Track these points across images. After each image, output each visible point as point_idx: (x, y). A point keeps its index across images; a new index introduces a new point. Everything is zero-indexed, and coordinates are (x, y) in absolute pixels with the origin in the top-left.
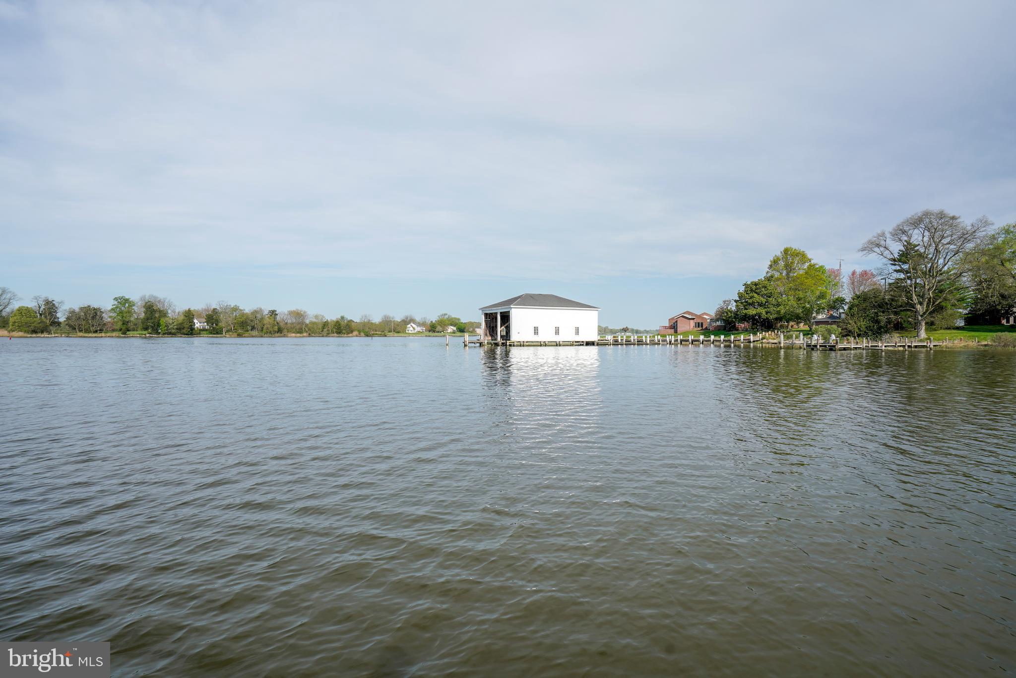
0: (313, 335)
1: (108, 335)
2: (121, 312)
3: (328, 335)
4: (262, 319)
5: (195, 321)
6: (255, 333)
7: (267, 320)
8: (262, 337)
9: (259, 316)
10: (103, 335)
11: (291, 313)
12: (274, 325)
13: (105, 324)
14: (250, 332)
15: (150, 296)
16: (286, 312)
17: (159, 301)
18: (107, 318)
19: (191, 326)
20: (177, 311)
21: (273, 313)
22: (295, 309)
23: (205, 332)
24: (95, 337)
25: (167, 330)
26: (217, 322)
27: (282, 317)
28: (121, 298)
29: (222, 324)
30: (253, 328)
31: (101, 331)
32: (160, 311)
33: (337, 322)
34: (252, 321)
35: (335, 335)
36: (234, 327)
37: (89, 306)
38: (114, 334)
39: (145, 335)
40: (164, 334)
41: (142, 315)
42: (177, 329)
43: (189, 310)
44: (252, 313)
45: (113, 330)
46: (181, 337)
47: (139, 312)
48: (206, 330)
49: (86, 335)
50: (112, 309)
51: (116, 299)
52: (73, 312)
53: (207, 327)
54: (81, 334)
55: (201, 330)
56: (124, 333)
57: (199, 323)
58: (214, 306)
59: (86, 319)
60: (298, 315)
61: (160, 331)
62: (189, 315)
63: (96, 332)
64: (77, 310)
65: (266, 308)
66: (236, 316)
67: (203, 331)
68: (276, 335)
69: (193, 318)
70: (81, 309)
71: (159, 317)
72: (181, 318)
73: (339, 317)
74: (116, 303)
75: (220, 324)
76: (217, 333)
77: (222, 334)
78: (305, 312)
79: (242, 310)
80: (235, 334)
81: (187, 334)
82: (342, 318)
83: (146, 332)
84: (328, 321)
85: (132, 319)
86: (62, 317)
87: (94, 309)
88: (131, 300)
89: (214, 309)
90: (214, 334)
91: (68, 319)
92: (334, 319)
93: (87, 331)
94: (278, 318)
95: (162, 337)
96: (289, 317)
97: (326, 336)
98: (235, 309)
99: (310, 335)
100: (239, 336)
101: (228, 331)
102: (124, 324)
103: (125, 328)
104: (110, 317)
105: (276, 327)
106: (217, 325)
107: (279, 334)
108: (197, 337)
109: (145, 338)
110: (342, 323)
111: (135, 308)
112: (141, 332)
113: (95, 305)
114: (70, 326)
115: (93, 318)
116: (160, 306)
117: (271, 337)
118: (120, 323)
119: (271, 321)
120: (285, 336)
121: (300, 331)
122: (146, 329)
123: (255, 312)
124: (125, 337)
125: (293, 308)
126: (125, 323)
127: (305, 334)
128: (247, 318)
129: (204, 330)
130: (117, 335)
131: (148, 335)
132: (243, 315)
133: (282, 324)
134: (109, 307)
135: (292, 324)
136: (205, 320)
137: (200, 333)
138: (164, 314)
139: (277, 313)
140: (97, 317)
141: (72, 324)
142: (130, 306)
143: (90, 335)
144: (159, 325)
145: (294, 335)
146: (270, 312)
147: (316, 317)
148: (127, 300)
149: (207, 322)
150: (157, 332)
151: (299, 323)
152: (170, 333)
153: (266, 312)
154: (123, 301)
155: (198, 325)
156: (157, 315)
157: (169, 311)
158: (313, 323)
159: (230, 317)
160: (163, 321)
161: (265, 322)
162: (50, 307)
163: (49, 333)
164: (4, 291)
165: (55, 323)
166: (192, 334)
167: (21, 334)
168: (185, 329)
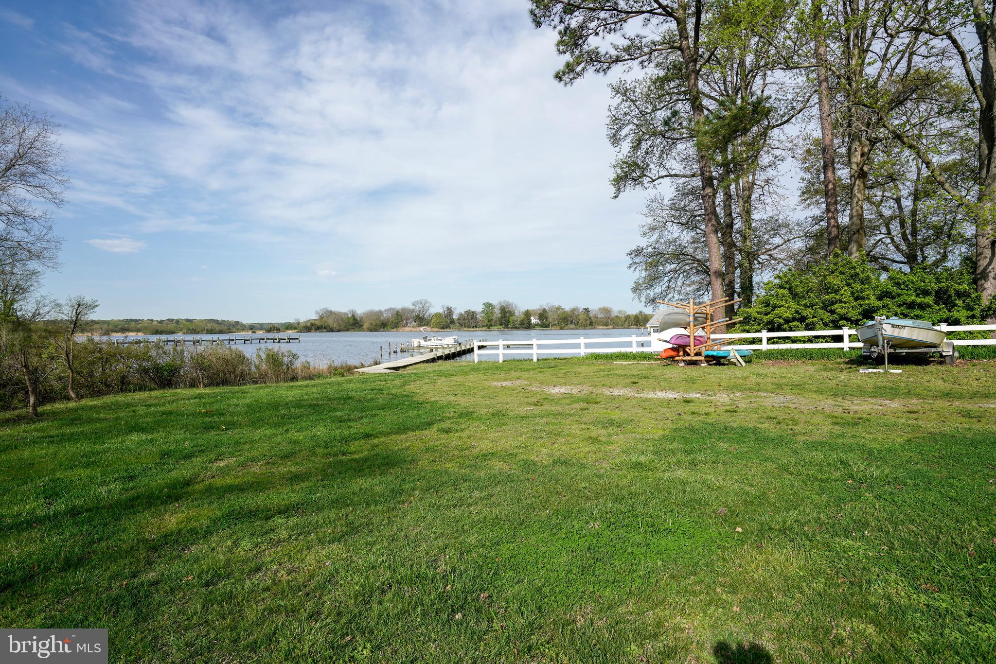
0: (617, 327)
1: (480, 329)
2: (487, 313)
4: (578, 315)
5: (533, 318)
6: (572, 326)
7: (582, 316)
8: (578, 329)
9: (576, 313)
10: (477, 329)
11: (600, 309)
12: (586, 320)
13: (478, 322)
14: (569, 325)
16: (597, 309)
17: (509, 305)
18: (479, 318)
19: (529, 322)
20: (520, 311)
21: (587, 310)
22: (603, 306)
23: (538, 326)
25: (514, 325)
26: (546, 318)
27: (593, 313)
28: (488, 303)
29: (550, 320)
30: (572, 322)
31: (476, 326)
32: (510, 312)
33: (636, 316)
34: (571, 317)
36: (558, 322)
37: (469, 310)
38: (483, 329)
39: (501, 329)
40: (512, 328)
41: (499, 315)
42: (520, 324)
43: (528, 311)
44: (571, 311)
45: (483, 326)
47: (497, 312)
49: (469, 329)
50: (482, 311)
51: (484, 304)
52: (461, 315)
53: (539, 322)
54: (466, 329)
55: (536, 325)
56: (489, 328)
58: (544, 307)
59: (468, 319)
60: (607, 311)
61: (510, 326)
62: (528, 314)
63: (473, 327)
64: (463, 313)
65: (582, 306)
66: (559, 313)
68: (589, 327)
69: (530, 316)
70: (466, 312)
72: (523, 316)
73: (638, 312)
74: (484, 307)
75: (548, 320)
76: (546, 327)
77: (550, 327)
78: (611, 309)
79: (563, 309)
80: (559, 328)
81: (526, 328)
82: (641, 312)
83: (501, 327)
84: (629, 315)
85: (493, 318)
86: (455, 317)
87: (472, 312)
88: (493, 304)
89: (544, 309)
90: (544, 327)
91: (458, 319)
92: (634, 313)
93: (469, 327)
94: (590, 314)
96: (599, 313)
98: (559, 308)
99: (614, 328)
100: (562, 328)
101: (553, 325)
103: (489, 325)
104: (481, 317)
105: (589, 321)
106: (546, 321)
107: (591, 327)
110: (640, 317)
111: (495, 310)
112: (498, 327)
113: (473, 309)
114: (459, 323)
115: (472, 318)
116: (510, 308)
117: (585, 329)
118: (487, 321)
119: (585, 316)
120: (595, 328)
121: (606, 324)
122: (501, 325)
123: (574, 310)
126: (489, 321)
127: (610, 327)
128: (567, 315)
129: (538, 324)
130: (485, 329)
132: (564, 312)
133: (593, 319)
135: (601, 318)
136: (538, 317)
137: (535, 327)
138: (512, 314)
139: (589, 310)
140: (474, 317)
141: (461, 322)
142: (492, 309)
143: (471, 329)
144: (509, 322)
145: (602, 327)
146: (584, 309)
147: (620, 312)
148: (490, 305)
149: (540, 319)
150: (508, 327)
151: (606, 318)
152: (516, 328)
153: (581, 310)
154: (488, 306)
155: (534, 321)
156: (508, 315)
157: (515, 312)
158: (617, 317)
159: (555, 314)
160: (511, 319)
161: (581, 318)
162: (450, 311)
163: (450, 328)
164: (426, 302)
165: (453, 322)
166: (529, 328)
167: (436, 329)
168: (525, 324)
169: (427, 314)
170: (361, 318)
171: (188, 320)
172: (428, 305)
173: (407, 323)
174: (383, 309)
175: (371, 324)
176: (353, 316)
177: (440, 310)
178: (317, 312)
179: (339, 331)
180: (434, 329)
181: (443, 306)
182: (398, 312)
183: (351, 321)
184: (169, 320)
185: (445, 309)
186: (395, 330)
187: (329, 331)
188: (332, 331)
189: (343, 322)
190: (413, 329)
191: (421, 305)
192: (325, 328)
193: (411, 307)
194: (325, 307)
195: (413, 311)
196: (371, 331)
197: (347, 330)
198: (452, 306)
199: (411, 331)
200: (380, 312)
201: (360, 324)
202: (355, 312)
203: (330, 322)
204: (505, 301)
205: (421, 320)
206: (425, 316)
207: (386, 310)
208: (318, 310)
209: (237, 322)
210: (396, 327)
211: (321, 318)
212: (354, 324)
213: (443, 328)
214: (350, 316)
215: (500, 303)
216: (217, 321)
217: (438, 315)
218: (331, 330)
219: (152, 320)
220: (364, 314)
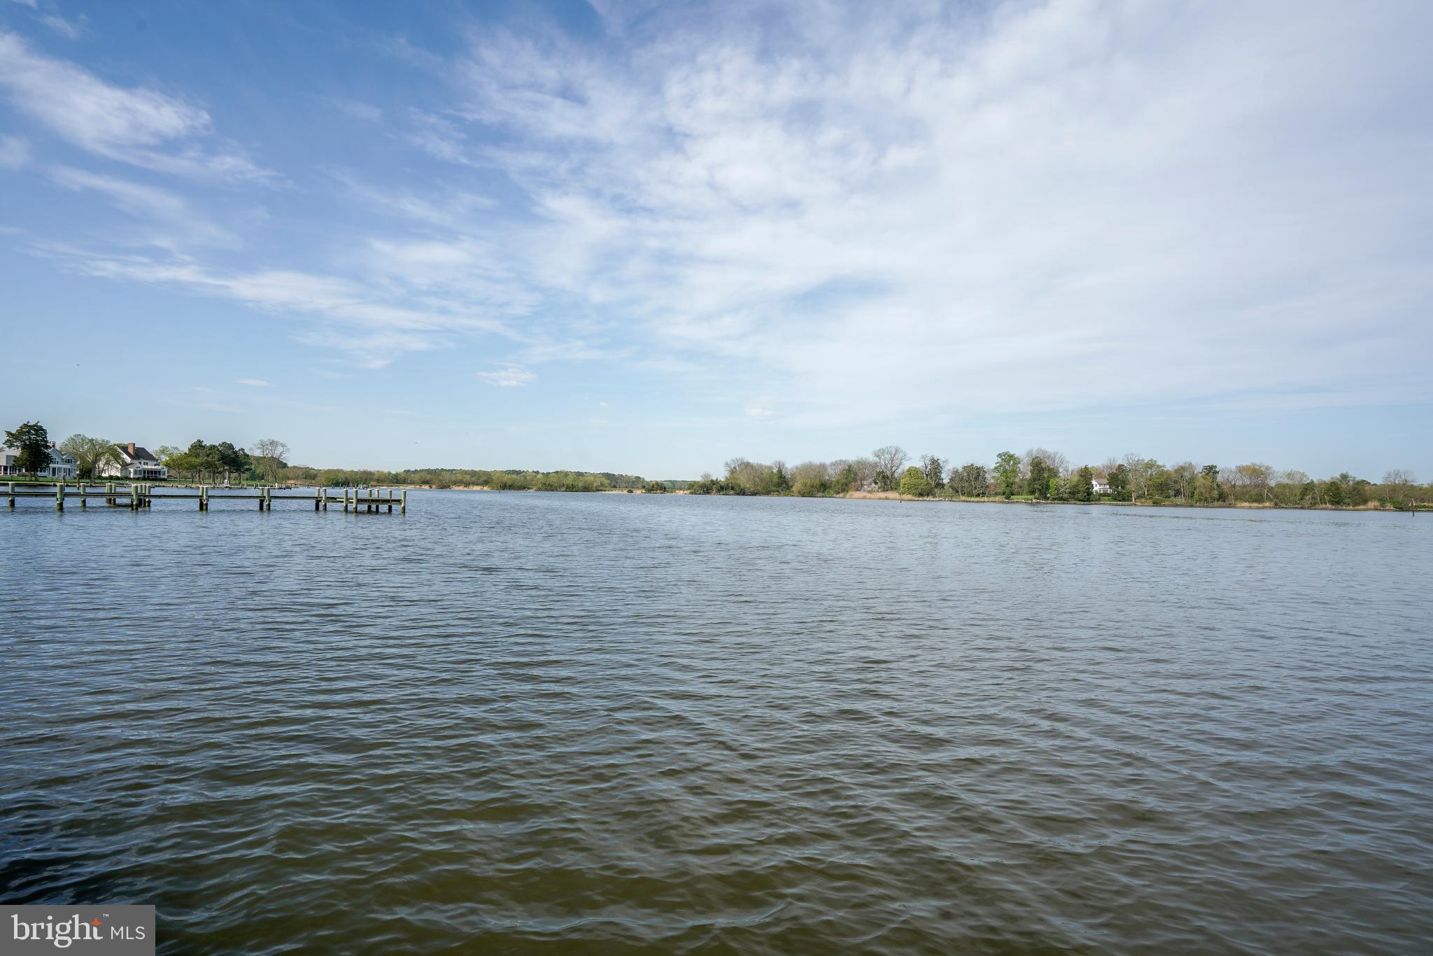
0: (1284, 505)
1: (991, 499)
2: (1005, 471)
3: (1312, 506)
4: (1193, 478)
5: (1094, 482)
6: (1179, 500)
7: (1200, 481)
8: (1192, 506)
9: (1187, 475)
10: (986, 499)
11: (1241, 470)
12: (1212, 489)
13: (987, 487)
14: (1172, 498)
15: (1037, 450)
16: (1234, 469)
17: (1049, 457)
18: (990, 479)
19: (1088, 489)
20: (1070, 469)
21: (1211, 471)
22: (1248, 463)
23: (1107, 498)
24: (978, 502)
25: (1057, 494)
26: (1124, 483)
27: (1226, 476)
28: (1005, 454)
29: (1131, 487)
30: (1177, 493)
31: (984, 494)
32: (1050, 470)
33: (1333, 484)
34: (1176, 482)
35: (1329, 506)
36: (1148, 491)
37: (972, 465)
38: (997, 498)
39: (1031, 500)
40: (1054, 499)
41: (1029, 475)
42: (1070, 493)
43: (1086, 468)
44: (1176, 471)
45: (996, 494)
46: (1075, 504)
47: (1025, 471)
48: (1108, 495)
49: (969, 499)
50: (996, 468)
51: (999, 455)
52: (956, 472)
53: (1109, 491)
54: (963, 498)
55: (1101, 495)
56: (1008, 498)
57: (1098, 486)
58: (1120, 462)
59: (968, 481)
60: (1256, 472)
61: (1049, 495)
62: (1086, 474)
63: (978, 495)
64: (960, 470)
65: (1200, 462)
66: (1151, 475)
67: (1103, 496)
68: (1216, 503)
69: (1091, 479)
70: (964, 468)
71: (1049, 477)
72: (1076, 478)
73: (1337, 475)
74: (1000, 460)
75: (1128, 487)
76: (1124, 500)
77: (1131, 500)
78: (1268, 468)
79: (1159, 467)
80: (1150, 502)
81: (1079, 500)
83: (1030, 497)
84: (1312, 482)
85: (1017, 480)
86: (945, 476)
87: (978, 468)
88: (1016, 456)
89: (1120, 466)
90: (1120, 501)
91: (952, 480)
93: (970, 494)
94: (1219, 478)
95: (1051, 503)
96: (1239, 475)
97: (1310, 508)
98: (1150, 465)
99: (1276, 506)
100: (1156, 504)
101: (1139, 497)
102: (1007, 486)
103: (1009, 492)
104: (994, 477)
105: (1216, 492)
106: (1123, 488)
107: (1220, 503)
108: (1095, 504)
109: (1032, 504)
110: (1344, 486)
111: (1020, 466)
112: (1026, 497)
113: (978, 464)
114: (953, 488)
115: (976, 478)
116: (1049, 463)
117: (1207, 507)
118: (1004, 485)
119: (1208, 482)
120: (1230, 506)
121: (1259, 499)
122: (1032, 492)
123: (1182, 469)
124: (1008, 503)
125: (1246, 462)
126: (1009, 485)
127: (1268, 504)
128: (1169, 478)
129: (1105, 495)
130: (1001, 500)
131: (1034, 501)
132: (1162, 473)
133: (1225, 488)
134: (993, 466)
135: (1244, 486)
136: (1106, 481)
137: (1099, 500)
138: (1054, 473)
139: (1217, 470)
140: (980, 478)
141: (955, 486)
142: (1015, 464)
143: (973, 499)
144: (1048, 488)
145: (1247, 504)
146: (1205, 468)
147: (1289, 475)
148: (1011, 457)
149: (1110, 484)
150: (1046, 496)
151: (1257, 486)
152: (1061, 499)
153: (1199, 469)
154: (1008, 458)
155: (1097, 487)
156: (1046, 475)
157: (1061, 470)
158: (1280, 485)
159: (1142, 476)
160: (1052, 482)
161: (1198, 484)
162: (936, 467)
163: (934, 496)
164: (897, 451)
165: (940, 485)
166: (1089, 500)
167: (910, 497)
168: (1081, 493)
169: (899, 471)
170: (792, 475)
171: (579, 474)
172: (900, 456)
173: (862, 485)
174: (828, 461)
175: (805, 484)
176: (780, 471)
177: (919, 464)
178: (727, 464)
179: (754, 494)
180: (905, 497)
181: (923, 457)
182: (850, 466)
183: (776, 479)
184: (557, 472)
185: (928, 462)
186: (841, 495)
187: (738, 494)
188: (744, 494)
189: (762, 480)
190: (869, 495)
191: (888, 456)
192: (733, 488)
193: (872, 459)
194: (739, 457)
195: (876, 465)
196: (803, 496)
197: (768, 493)
198: (941, 457)
199: (864, 498)
200: (823, 466)
201: (790, 484)
202: (783, 465)
203: (744, 481)
204: (1039, 450)
205: (886, 481)
206: (896, 475)
207: (832, 464)
208: (729, 460)
209: (638, 478)
210: (843, 490)
211: (733, 472)
212: (779, 485)
213: (921, 495)
214: (775, 471)
215: (1029, 453)
216: (614, 475)
217: (912, 472)
218: (742, 492)
219: (538, 472)
220: (797, 468)
